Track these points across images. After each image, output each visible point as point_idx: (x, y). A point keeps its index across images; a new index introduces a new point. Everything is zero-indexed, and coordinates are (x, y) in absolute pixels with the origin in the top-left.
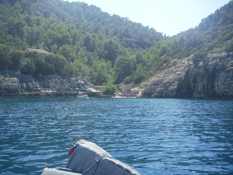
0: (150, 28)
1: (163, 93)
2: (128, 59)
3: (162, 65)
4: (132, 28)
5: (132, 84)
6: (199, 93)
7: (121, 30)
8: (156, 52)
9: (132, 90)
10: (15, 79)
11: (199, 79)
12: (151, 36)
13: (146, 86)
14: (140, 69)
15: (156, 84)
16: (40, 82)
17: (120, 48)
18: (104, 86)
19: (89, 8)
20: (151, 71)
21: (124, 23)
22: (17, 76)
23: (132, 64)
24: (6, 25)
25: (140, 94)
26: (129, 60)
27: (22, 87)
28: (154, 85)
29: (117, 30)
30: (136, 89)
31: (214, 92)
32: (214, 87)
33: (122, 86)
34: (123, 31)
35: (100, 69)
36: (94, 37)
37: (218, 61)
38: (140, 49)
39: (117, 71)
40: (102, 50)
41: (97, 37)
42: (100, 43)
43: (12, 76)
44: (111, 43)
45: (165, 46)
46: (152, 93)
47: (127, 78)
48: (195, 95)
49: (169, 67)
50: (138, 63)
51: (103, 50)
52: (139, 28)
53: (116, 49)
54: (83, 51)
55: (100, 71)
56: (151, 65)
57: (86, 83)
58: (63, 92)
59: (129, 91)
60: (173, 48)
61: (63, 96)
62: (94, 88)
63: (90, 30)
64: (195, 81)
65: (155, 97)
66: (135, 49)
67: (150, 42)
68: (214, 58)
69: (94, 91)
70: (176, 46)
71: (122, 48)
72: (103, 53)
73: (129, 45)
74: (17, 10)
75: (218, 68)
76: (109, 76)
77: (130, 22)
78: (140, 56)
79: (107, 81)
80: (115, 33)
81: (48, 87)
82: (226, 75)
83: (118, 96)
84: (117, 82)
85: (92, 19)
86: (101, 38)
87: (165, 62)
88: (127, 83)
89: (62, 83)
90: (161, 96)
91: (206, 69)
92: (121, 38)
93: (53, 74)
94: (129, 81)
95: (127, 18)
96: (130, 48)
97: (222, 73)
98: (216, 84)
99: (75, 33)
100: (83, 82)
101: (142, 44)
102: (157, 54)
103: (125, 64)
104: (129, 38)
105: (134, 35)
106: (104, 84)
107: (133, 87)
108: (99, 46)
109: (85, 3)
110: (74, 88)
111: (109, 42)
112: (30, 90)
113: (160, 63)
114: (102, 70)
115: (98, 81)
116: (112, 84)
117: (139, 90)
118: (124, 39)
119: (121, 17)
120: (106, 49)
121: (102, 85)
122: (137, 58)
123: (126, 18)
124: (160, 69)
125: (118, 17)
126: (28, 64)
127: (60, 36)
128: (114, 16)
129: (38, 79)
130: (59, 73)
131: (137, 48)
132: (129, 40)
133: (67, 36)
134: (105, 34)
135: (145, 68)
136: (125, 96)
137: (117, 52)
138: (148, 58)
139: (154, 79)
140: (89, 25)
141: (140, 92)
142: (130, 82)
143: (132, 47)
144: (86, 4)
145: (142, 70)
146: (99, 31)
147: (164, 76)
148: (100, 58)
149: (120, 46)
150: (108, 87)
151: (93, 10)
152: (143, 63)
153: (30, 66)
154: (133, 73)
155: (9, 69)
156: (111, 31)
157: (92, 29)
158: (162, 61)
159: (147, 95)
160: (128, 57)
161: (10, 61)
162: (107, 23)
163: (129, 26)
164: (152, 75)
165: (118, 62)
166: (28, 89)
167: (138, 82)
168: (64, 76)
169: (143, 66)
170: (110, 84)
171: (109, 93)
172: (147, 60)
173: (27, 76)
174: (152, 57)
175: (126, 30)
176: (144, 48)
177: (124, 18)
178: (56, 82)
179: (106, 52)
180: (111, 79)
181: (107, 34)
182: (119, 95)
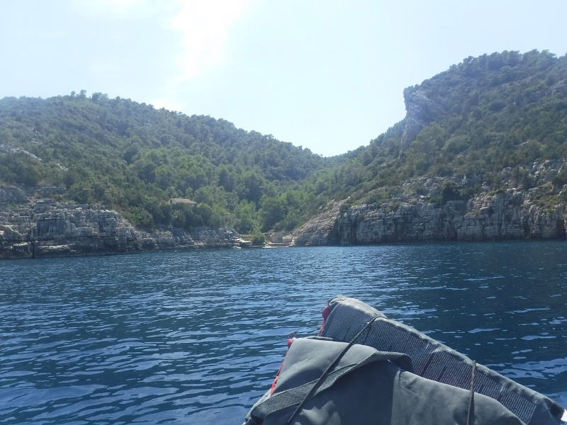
0: (303, 148)
1: (318, 241)
2: (276, 200)
3: (317, 208)
4: (279, 152)
5: (283, 232)
6: (345, 240)
7: (264, 156)
8: (310, 189)
9: (284, 238)
10: (169, 233)
11: (345, 228)
12: (305, 162)
13: (300, 233)
14: (292, 214)
15: (311, 231)
16: (191, 234)
17: (265, 184)
18: (250, 235)
19: (217, 125)
20: (305, 215)
21: (268, 144)
22: (170, 230)
23: (282, 207)
24: (134, 168)
25: (293, 243)
26: (279, 202)
27: (177, 241)
28: (308, 232)
29: (258, 156)
30: (288, 237)
31: (356, 240)
32: (356, 235)
33: (272, 234)
34: (266, 157)
35: (244, 214)
36: (231, 170)
37: (359, 212)
38: (292, 181)
39: (264, 216)
40: (242, 187)
41: (234, 170)
42: (239, 179)
43: (166, 230)
44: (253, 177)
45: (322, 181)
46: (306, 241)
47: (277, 224)
48: (342, 242)
49: (325, 210)
50: (289, 205)
51: (244, 187)
52: (289, 150)
53: (260, 184)
54: (221, 192)
55: (244, 217)
56: (304, 208)
57: (234, 234)
58: (213, 244)
59: (280, 240)
60: (333, 183)
61: (213, 247)
62: (243, 238)
63: (223, 159)
64: (341, 230)
65: (310, 246)
66: (285, 181)
67: (304, 171)
68: (356, 210)
69: (243, 241)
70: (336, 179)
71: (268, 183)
72: (244, 191)
73: (276, 176)
74: (137, 143)
75: (358, 219)
76: (254, 221)
77: (276, 142)
78: (291, 196)
79: (253, 229)
80: (257, 161)
81: (199, 240)
82: (365, 224)
83: (268, 246)
84: (265, 230)
85: (224, 140)
86: (239, 172)
87: (321, 204)
88: (277, 230)
89: (211, 234)
90: (316, 244)
91: (350, 220)
92: (265, 167)
93: (202, 225)
94: (279, 227)
95: (271, 135)
96: (278, 181)
97: (362, 223)
98: (357, 232)
99: (209, 169)
100: (231, 233)
101: (293, 174)
102: (312, 192)
103: (274, 207)
104: (276, 166)
105: (282, 162)
106: (249, 232)
107: (285, 235)
108: (238, 182)
109: (211, 117)
110: (223, 239)
111: (250, 176)
112: (184, 244)
113: (315, 205)
114: (246, 215)
115: (241, 229)
116: (260, 232)
117: (291, 238)
118: (269, 168)
119: (263, 135)
120: (247, 185)
121: (248, 234)
122: (288, 199)
123: (269, 136)
124: (315, 212)
125: (259, 134)
126: (179, 216)
127: (194, 175)
128: (253, 132)
129: (189, 231)
130: (208, 225)
131: (287, 179)
132: (275, 170)
133: (202, 176)
134: (243, 163)
135: (298, 211)
136: (275, 245)
137: (261, 189)
138: (302, 198)
139: (308, 225)
140: (220, 151)
141: (293, 241)
142: (281, 229)
143: (280, 179)
144: (213, 119)
145: (294, 214)
146: (235, 160)
147: (319, 222)
148: (241, 199)
149: (264, 180)
150: (255, 235)
151: (223, 128)
152: (296, 205)
153: (180, 219)
154: (283, 219)
155: (162, 223)
156: (251, 157)
157: (225, 157)
158: (318, 203)
159: (301, 243)
160: (277, 198)
161: (163, 215)
162: (245, 145)
163: (274, 149)
164: (306, 220)
165: (265, 205)
166: (182, 243)
167: (290, 228)
168: (212, 227)
169: (296, 208)
170: (257, 232)
171: (258, 243)
172: (300, 201)
173: (179, 229)
174: (306, 196)
175: (271, 156)
176: (296, 180)
177: (266, 136)
178: (205, 234)
179: (248, 190)
180: (257, 226)
181: (246, 164)
182: (270, 245)
